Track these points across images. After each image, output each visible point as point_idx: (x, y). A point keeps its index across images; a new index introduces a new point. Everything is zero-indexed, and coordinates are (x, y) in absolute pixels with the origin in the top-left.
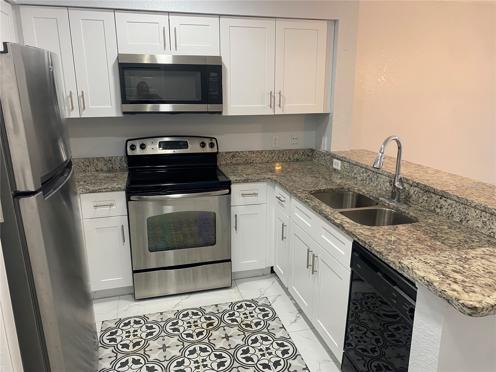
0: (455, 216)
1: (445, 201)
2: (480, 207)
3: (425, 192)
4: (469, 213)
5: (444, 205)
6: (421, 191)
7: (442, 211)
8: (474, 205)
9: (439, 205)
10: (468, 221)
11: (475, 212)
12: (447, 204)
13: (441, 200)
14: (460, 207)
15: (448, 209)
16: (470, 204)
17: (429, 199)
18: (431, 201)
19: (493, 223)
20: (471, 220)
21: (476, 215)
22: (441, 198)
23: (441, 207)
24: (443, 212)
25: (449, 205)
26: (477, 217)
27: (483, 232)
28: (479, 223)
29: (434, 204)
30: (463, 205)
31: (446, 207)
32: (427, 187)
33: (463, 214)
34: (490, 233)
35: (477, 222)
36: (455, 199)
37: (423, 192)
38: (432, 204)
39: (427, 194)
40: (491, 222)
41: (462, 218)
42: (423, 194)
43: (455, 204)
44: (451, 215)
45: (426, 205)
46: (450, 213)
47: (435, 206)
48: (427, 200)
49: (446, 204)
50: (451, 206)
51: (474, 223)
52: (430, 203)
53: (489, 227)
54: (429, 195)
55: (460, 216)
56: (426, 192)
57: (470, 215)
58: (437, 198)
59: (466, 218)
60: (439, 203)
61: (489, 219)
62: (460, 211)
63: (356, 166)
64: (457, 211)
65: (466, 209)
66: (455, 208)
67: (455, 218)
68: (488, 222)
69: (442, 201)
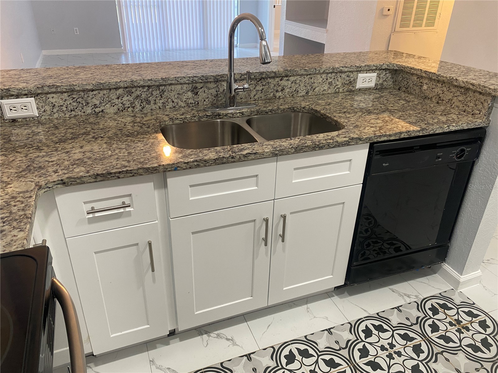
0: (300, 91)
1: (287, 80)
2: (329, 70)
3: (258, 81)
4: (315, 81)
5: (286, 86)
6: (251, 83)
7: (284, 93)
8: (323, 71)
9: (280, 89)
10: (314, 89)
11: (321, 77)
12: (290, 83)
13: (282, 82)
14: (305, 79)
15: (291, 88)
16: (318, 71)
17: (266, 87)
18: (269, 87)
19: (338, 80)
20: (318, 87)
21: (322, 80)
22: (281, 80)
23: (283, 89)
24: (286, 93)
25: (292, 83)
26: (324, 81)
27: (330, 92)
28: (325, 86)
29: (273, 90)
30: (309, 76)
31: (289, 86)
32: (265, 74)
33: (309, 85)
34: (336, 90)
35: (323, 86)
36: (303, 73)
37: (256, 82)
38: (270, 91)
39: (262, 82)
40: (336, 80)
41: (308, 90)
42: (256, 85)
43: (299, 79)
44: (295, 92)
45: (262, 95)
46: (294, 90)
47: (275, 91)
48: (263, 89)
49: (288, 83)
50: (295, 83)
51: (321, 88)
52: (268, 90)
53: (335, 85)
54: (265, 83)
55: (306, 88)
56: (260, 80)
57: (316, 82)
58: (277, 81)
59: (312, 87)
60: (279, 86)
61: (334, 78)
62: (305, 83)
63: (95, 93)
64: (302, 85)
65: (311, 78)
66: (300, 83)
67: (300, 93)
68: (333, 82)
69: (284, 83)
